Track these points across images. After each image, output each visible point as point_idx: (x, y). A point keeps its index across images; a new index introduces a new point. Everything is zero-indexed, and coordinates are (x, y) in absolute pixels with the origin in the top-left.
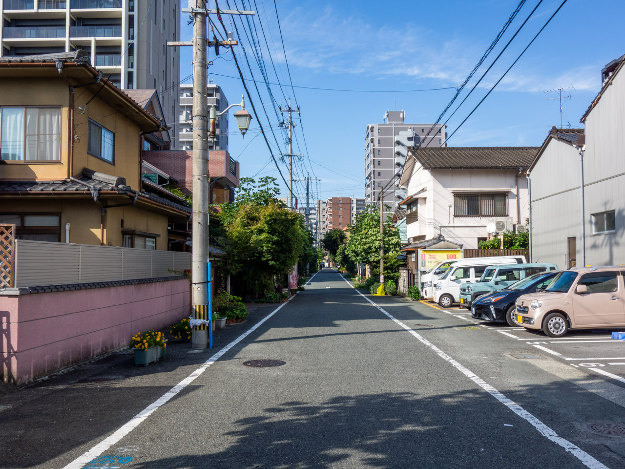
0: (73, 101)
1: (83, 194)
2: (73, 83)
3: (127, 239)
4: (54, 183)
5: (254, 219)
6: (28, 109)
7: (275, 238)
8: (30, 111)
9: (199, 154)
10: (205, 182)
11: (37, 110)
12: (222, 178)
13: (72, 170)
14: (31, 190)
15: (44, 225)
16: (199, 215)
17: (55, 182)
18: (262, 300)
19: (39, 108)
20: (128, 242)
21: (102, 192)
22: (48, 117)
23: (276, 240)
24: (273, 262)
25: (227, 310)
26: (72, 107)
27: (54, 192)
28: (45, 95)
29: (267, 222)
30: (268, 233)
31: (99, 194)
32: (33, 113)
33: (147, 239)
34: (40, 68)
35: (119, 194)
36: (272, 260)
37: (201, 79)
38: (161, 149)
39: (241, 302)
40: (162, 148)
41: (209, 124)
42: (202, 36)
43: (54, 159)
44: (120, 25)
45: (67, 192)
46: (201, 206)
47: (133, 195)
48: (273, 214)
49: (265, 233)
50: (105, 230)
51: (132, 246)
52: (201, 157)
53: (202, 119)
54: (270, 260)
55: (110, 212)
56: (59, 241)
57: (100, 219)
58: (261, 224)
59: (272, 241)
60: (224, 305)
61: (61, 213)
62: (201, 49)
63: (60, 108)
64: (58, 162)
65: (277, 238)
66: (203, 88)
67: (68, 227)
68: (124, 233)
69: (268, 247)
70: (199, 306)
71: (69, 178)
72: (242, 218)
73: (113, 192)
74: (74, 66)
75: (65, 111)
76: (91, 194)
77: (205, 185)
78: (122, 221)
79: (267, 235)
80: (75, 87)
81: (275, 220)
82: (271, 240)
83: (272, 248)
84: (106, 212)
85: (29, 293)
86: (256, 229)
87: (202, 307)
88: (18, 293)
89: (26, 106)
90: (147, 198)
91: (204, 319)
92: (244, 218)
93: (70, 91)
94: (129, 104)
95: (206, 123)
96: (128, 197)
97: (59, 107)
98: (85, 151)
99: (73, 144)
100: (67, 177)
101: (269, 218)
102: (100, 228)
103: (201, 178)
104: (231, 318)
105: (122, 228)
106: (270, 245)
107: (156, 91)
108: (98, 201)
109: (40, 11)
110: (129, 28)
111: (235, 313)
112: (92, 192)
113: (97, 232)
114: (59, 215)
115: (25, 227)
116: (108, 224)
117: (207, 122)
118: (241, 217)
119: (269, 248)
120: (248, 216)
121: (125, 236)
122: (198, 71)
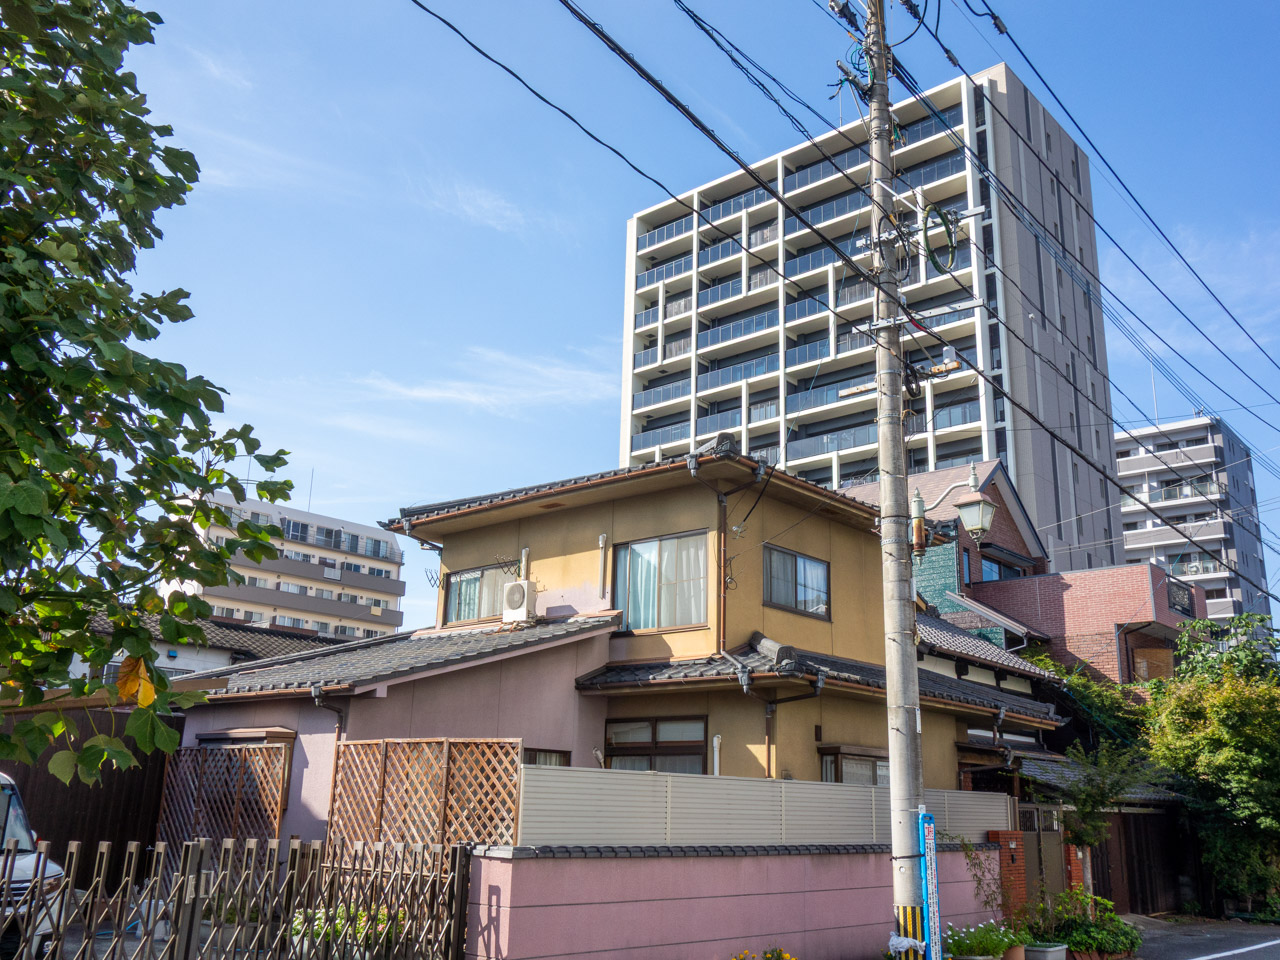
0: (725, 519)
1: (726, 680)
2: (724, 488)
3: (829, 763)
4: (695, 664)
5: (1198, 715)
6: (664, 542)
7: (1256, 761)
8: (667, 544)
9: (893, 590)
10: (906, 645)
11: (676, 541)
12: (1149, 624)
13: (724, 638)
14: (654, 679)
15: (685, 740)
16: (897, 713)
17: (697, 662)
18: (1261, 916)
19: (678, 538)
20: (830, 769)
21: (754, 675)
22: (692, 551)
23: (1259, 765)
24: (1268, 820)
25: (1077, 930)
26: (723, 528)
27: (686, 679)
28: (685, 515)
29: (1223, 722)
30: (1236, 748)
31: (752, 679)
32: (670, 545)
33: (879, 763)
34: (669, 474)
35: (782, 677)
36: (1266, 815)
37: (890, 446)
38: (1025, 575)
39: (1111, 911)
40: (1029, 571)
41: (910, 529)
42: (890, 368)
43: (694, 621)
44: (974, 346)
45: (705, 678)
46: (900, 695)
47: (814, 678)
48: (1234, 703)
49: (1226, 749)
50: (773, 747)
51: (838, 778)
52: (896, 595)
53: (896, 522)
54: (1258, 815)
55: (783, 713)
56: (705, 771)
57: (764, 724)
58: (1214, 729)
59: (1249, 768)
60: (1066, 916)
61: (707, 716)
62: (888, 393)
63: (706, 533)
64: (704, 628)
65: (1260, 760)
66: (894, 463)
67: (716, 741)
68: (823, 752)
69: (1240, 781)
70: (905, 908)
71: (719, 653)
72: (1171, 713)
73: (771, 674)
74: (713, 460)
75: (712, 537)
76: (737, 680)
77: (906, 651)
78: (818, 730)
79: (1232, 754)
80: (726, 494)
81: (1242, 716)
82: (1245, 765)
83: (1252, 786)
84: (773, 712)
85: (534, 856)
86: (1205, 738)
87: (909, 910)
88: (509, 855)
89: (661, 538)
90: (858, 682)
91: (915, 937)
92: (1175, 714)
93: (720, 502)
94: (842, 506)
95: (903, 528)
96: (808, 683)
97: (703, 532)
98: (757, 600)
99: (725, 593)
100: (715, 651)
101: (1225, 712)
102: (764, 743)
103: (898, 639)
104: (1083, 948)
105: (818, 743)
106: (1244, 778)
107: (1001, 463)
108: (750, 692)
109: (841, 356)
110: (992, 348)
111: (1094, 939)
112: (740, 675)
113: (759, 751)
114: (704, 719)
115: (657, 743)
116: (780, 735)
117: (908, 525)
118: (1167, 712)
119: (1244, 786)
120: (1183, 708)
121: (825, 758)
122: (884, 434)
